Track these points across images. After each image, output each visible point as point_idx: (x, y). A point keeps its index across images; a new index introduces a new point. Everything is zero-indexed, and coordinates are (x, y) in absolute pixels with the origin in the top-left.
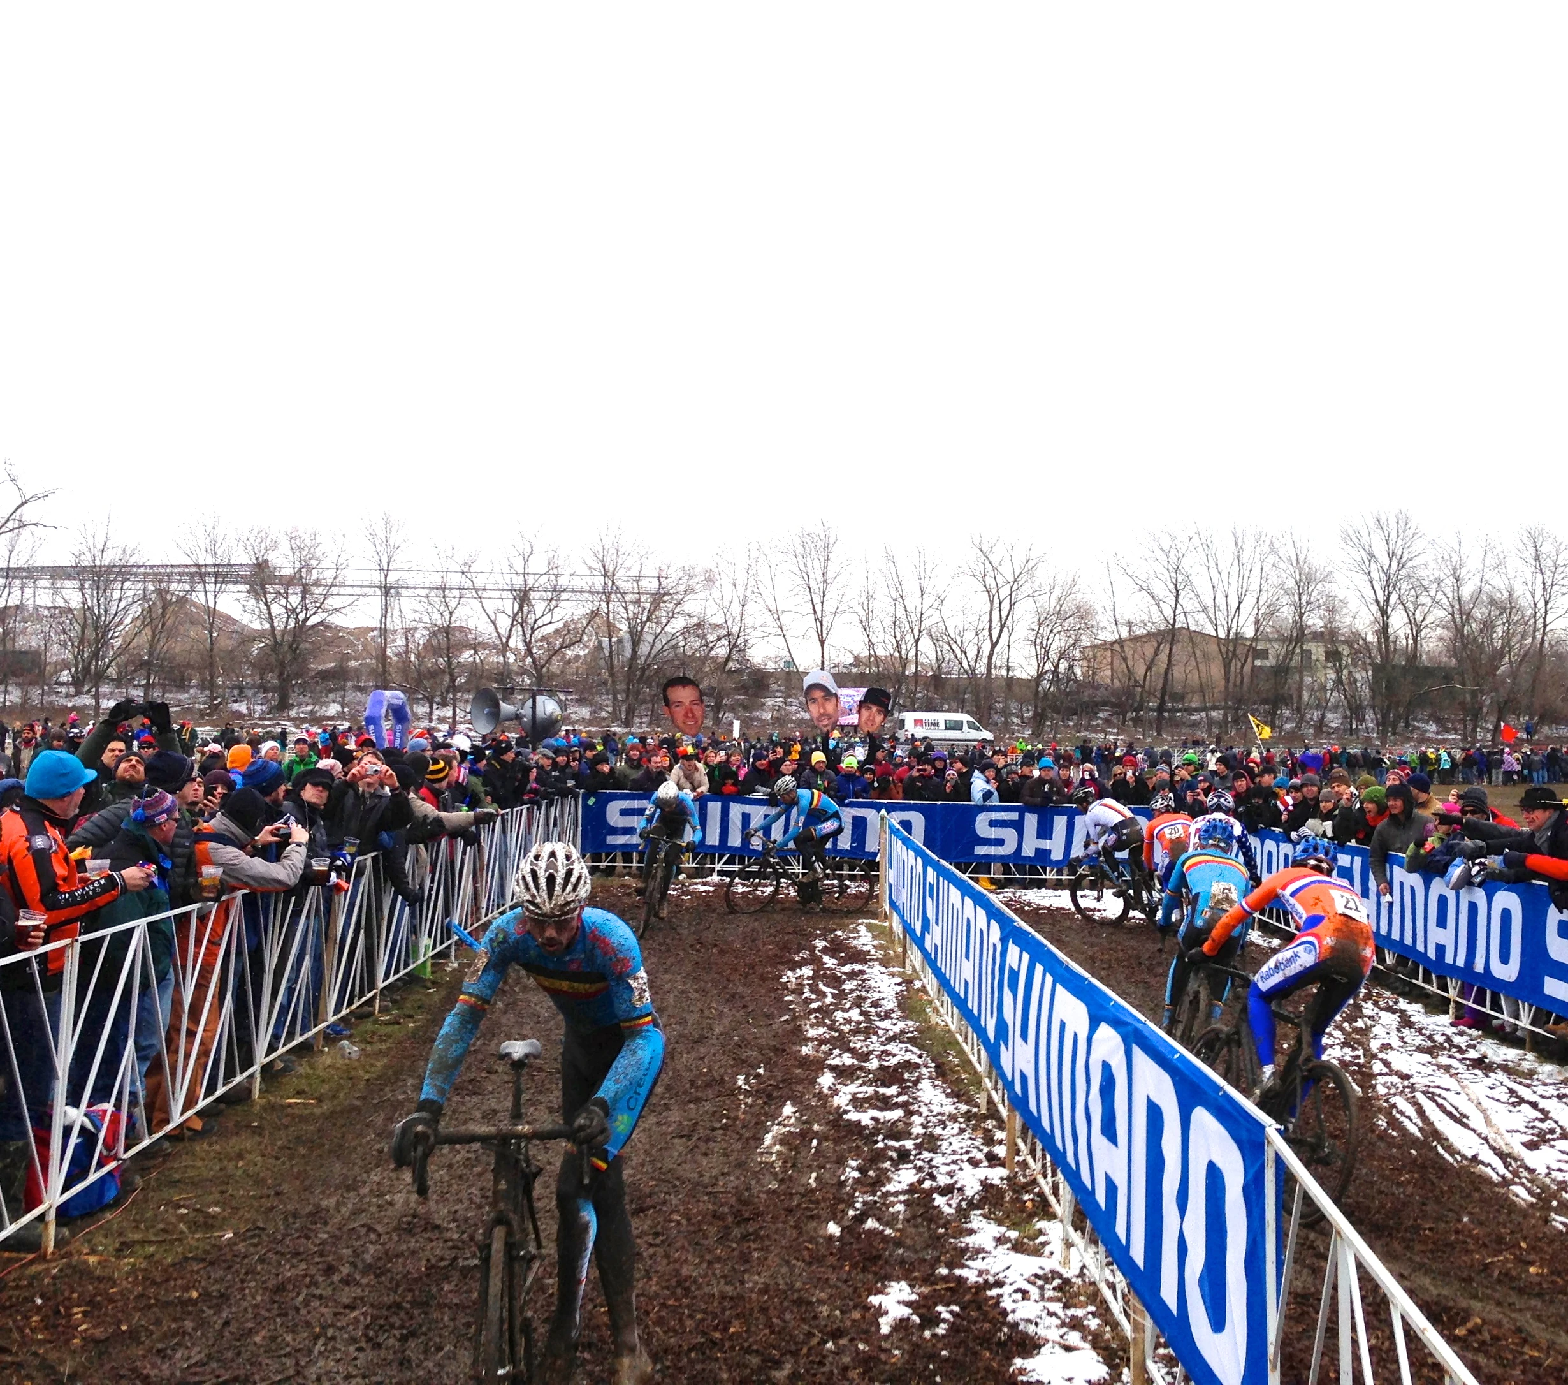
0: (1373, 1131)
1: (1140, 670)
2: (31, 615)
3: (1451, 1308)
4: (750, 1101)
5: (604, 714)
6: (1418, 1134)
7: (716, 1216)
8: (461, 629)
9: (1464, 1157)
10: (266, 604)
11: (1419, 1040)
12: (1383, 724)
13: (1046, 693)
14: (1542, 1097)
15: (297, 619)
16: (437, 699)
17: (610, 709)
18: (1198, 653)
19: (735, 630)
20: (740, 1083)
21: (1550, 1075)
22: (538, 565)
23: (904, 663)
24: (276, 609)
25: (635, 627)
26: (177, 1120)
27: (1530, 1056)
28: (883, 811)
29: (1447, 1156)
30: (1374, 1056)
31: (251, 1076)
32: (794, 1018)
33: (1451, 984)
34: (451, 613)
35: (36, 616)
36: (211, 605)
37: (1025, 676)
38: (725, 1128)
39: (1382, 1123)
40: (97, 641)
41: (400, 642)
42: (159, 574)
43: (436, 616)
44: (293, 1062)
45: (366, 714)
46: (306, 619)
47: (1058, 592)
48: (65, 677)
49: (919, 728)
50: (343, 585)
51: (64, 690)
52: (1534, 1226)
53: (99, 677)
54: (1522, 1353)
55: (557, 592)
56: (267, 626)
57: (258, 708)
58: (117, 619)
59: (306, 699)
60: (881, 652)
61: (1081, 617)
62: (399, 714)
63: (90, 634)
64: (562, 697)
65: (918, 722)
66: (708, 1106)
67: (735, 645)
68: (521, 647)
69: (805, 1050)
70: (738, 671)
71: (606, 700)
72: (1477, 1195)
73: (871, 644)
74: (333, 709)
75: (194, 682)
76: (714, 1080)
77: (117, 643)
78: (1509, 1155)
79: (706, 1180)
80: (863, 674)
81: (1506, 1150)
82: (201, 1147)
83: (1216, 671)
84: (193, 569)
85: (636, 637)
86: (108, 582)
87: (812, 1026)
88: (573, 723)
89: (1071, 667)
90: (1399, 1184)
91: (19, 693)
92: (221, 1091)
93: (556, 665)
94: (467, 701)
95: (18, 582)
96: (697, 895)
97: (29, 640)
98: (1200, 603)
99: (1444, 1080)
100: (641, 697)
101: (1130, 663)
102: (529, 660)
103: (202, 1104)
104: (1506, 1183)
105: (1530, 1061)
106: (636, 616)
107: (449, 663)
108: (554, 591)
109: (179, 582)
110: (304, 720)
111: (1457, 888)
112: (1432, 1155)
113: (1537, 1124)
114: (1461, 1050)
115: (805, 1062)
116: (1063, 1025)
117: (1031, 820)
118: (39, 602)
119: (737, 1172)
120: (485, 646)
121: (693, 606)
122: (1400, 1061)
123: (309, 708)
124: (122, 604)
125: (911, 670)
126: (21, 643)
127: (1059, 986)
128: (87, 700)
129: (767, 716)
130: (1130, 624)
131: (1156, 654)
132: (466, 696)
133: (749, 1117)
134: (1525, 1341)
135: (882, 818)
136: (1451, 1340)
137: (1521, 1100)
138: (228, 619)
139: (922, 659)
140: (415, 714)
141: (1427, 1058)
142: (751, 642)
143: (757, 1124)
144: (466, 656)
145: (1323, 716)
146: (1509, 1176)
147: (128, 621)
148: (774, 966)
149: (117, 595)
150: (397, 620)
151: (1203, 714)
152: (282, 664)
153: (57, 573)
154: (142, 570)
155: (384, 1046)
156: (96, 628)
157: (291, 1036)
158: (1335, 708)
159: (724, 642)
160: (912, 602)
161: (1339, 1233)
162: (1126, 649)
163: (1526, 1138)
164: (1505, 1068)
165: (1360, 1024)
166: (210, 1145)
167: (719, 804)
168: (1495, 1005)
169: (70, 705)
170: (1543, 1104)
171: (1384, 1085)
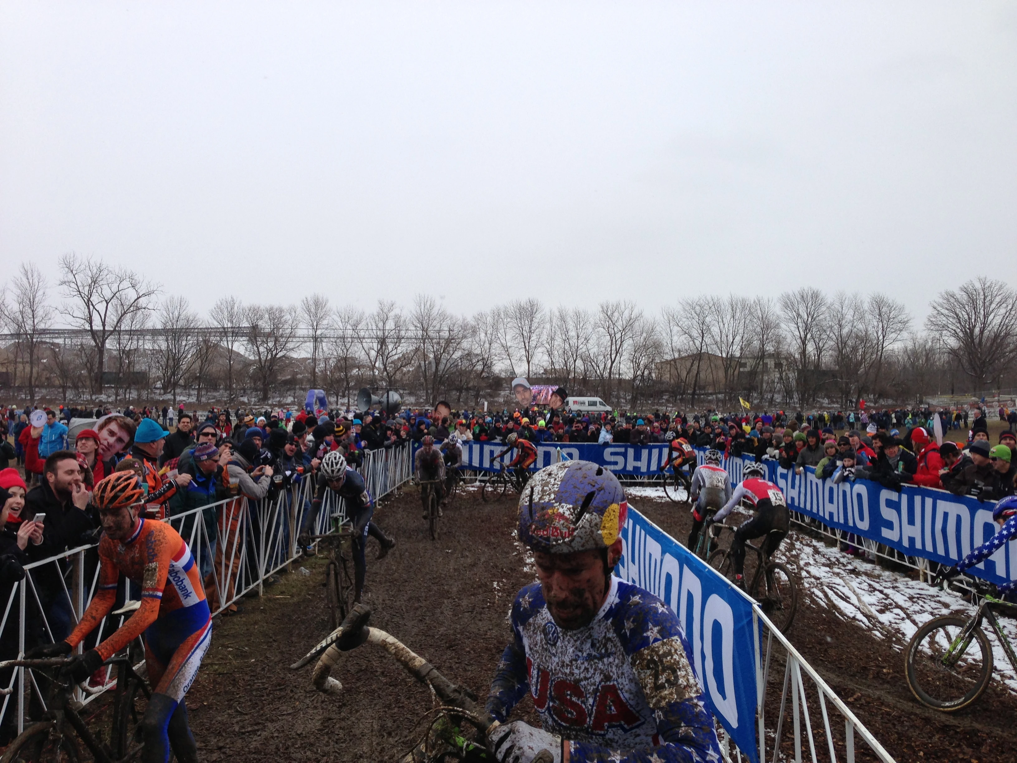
0: (803, 605)
1: (684, 374)
2: (142, 354)
3: (845, 689)
4: (500, 594)
5: (422, 400)
6: (826, 607)
7: (487, 649)
8: (352, 358)
9: (848, 617)
10: (257, 347)
11: (823, 560)
12: (802, 400)
13: (638, 387)
14: (885, 587)
15: (272, 354)
16: (340, 394)
17: (425, 398)
18: (712, 365)
19: (486, 356)
20: (495, 586)
21: (888, 577)
22: (390, 325)
23: (569, 372)
24: (262, 349)
25: (437, 356)
26: (224, 606)
27: (878, 568)
28: (559, 448)
29: (840, 617)
30: (802, 569)
31: (258, 585)
32: (519, 554)
33: (837, 532)
34: (347, 350)
35: (144, 353)
36: (230, 347)
37: (627, 378)
38: (489, 607)
39: (808, 601)
40: (174, 366)
41: (322, 365)
42: (206, 332)
43: (340, 351)
44: (277, 578)
45: (306, 402)
46: (276, 354)
47: (644, 335)
48: (159, 385)
49: (575, 405)
50: (294, 337)
51: (158, 391)
52: (885, 650)
53: (175, 385)
54: (881, 709)
55: (399, 338)
56: (257, 358)
57: (253, 399)
58: (184, 355)
59: (276, 395)
60: (557, 367)
61: (656, 348)
62: (322, 402)
63: (171, 363)
64: (401, 392)
65: (575, 402)
66: (480, 597)
67: (486, 365)
68: (382, 367)
69: (525, 569)
70: (487, 377)
71: (422, 393)
72: (856, 635)
73: (553, 363)
74: (290, 400)
75: (222, 387)
76: (482, 584)
77: (184, 367)
78: (870, 616)
79: (481, 632)
80: (548, 378)
81: (869, 613)
82: (236, 619)
83: (721, 374)
84: (222, 330)
85: (438, 360)
86: (180, 337)
87: (528, 557)
88: (406, 405)
89: (650, 373)
90: (818, 631)
91: (136, 393)
92: (244, 592)
93: (398, 376)
94: (355, 395)
95: (136, 337)
96: (469, 493)
97: (141, 366)
98: (714, 340)
99: (838, 580)
100: (440, 391)
101: (679, 371)
102: (385, 373)
103: (235, 599)
104: (870, 629)
105: (878, 570)
106: (437, 350)
107: (346, 375)
108: (398, 338)
109: (214, 336)
110: (275, 405)
111: (837, 482)
112: (833, 616)
113: (884, 601)
114: (844, 565)
115: (526, 575)
116: (650, 555)
117: (631, 452)
118: (146, 347)
119: (496, 628)
120: (364, 366)
121: (465, 344)
122: (814, 570)
123: (278, 399)
124: (187, 348)
125: (572, 376)
126: (137, 368)
127: (647, 536)
128: (169, 396)
129: (501, 400)
130: (679, 351)
131: (692, 366)
132: (354, 392)
133: (500, 602)
134: (882, 704)
135: (558, 452)
136: (847, 703)
137: (875, 589)
138: (238, 354)
139: (577, 370)
140: (330, 402)
141: (827, 569)
142: (494, 362)
143: (504, 605)
144: (355, 371)
145: (773, 396)
146: (871, 626)
147: (189, 356)
148: (508, 527)
149: (184, 343)
150: (321, 354)
151: (714, 396)
152: (265, 377)
153: (155, 333)
154: (196, 331)
155: (321, 570)
156: (174, 360)
157: (276, 565)
158: (779, 392)
159: (481, 363)
160: (573, 341)
161: (791, 654)
162: (677, 364)
163: (879, 608)
164: (866, 574)
165: (794, 552)
166: (241, 618)
167: (478, 446)
168: (860, 543)
169: (161, 399)
170: (886, 591)
171: (808, 583)
